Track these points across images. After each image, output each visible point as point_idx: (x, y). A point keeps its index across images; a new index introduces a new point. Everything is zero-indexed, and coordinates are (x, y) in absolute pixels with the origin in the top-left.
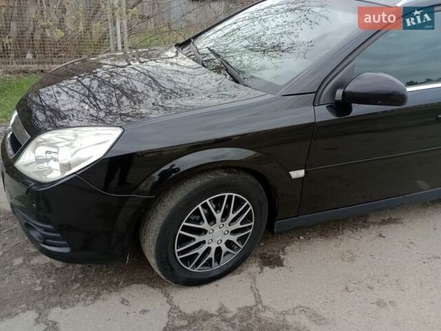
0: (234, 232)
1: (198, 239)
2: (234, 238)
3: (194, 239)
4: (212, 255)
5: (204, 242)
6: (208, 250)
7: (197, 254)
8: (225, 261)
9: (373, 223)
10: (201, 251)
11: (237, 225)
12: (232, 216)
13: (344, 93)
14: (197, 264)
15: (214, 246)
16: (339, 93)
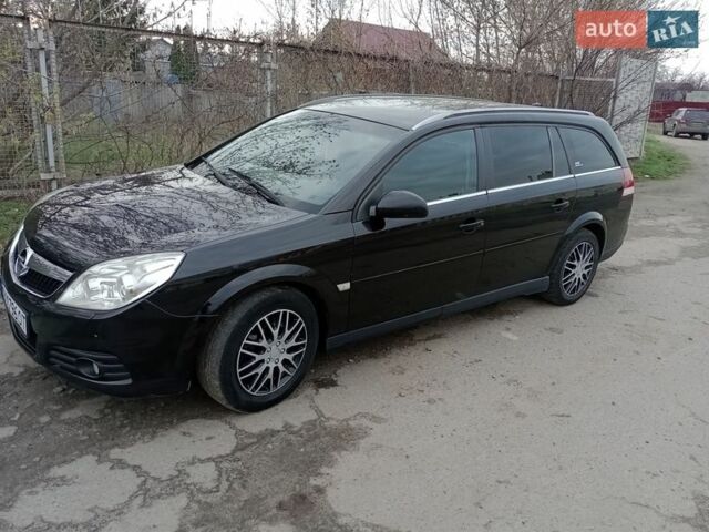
0: (290, 351)
1: (258, 357)
2: (290, 357)
3: (254, 358)
4: (270, 375)
5: (262, 361)
6: (267, 369)
7: (257, 374)
8: (282, 383)
9: (419, 341)
10: (260, 370)
11: (293, 343)
12: (287, 333)
13: (377, 210)
14: (256, 387)
15: (272, 366)
16: (373, 209)
